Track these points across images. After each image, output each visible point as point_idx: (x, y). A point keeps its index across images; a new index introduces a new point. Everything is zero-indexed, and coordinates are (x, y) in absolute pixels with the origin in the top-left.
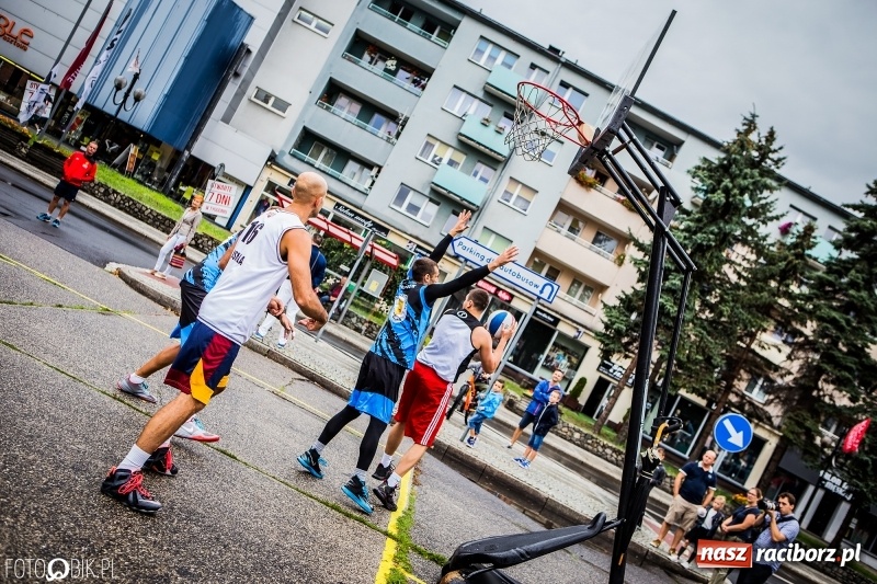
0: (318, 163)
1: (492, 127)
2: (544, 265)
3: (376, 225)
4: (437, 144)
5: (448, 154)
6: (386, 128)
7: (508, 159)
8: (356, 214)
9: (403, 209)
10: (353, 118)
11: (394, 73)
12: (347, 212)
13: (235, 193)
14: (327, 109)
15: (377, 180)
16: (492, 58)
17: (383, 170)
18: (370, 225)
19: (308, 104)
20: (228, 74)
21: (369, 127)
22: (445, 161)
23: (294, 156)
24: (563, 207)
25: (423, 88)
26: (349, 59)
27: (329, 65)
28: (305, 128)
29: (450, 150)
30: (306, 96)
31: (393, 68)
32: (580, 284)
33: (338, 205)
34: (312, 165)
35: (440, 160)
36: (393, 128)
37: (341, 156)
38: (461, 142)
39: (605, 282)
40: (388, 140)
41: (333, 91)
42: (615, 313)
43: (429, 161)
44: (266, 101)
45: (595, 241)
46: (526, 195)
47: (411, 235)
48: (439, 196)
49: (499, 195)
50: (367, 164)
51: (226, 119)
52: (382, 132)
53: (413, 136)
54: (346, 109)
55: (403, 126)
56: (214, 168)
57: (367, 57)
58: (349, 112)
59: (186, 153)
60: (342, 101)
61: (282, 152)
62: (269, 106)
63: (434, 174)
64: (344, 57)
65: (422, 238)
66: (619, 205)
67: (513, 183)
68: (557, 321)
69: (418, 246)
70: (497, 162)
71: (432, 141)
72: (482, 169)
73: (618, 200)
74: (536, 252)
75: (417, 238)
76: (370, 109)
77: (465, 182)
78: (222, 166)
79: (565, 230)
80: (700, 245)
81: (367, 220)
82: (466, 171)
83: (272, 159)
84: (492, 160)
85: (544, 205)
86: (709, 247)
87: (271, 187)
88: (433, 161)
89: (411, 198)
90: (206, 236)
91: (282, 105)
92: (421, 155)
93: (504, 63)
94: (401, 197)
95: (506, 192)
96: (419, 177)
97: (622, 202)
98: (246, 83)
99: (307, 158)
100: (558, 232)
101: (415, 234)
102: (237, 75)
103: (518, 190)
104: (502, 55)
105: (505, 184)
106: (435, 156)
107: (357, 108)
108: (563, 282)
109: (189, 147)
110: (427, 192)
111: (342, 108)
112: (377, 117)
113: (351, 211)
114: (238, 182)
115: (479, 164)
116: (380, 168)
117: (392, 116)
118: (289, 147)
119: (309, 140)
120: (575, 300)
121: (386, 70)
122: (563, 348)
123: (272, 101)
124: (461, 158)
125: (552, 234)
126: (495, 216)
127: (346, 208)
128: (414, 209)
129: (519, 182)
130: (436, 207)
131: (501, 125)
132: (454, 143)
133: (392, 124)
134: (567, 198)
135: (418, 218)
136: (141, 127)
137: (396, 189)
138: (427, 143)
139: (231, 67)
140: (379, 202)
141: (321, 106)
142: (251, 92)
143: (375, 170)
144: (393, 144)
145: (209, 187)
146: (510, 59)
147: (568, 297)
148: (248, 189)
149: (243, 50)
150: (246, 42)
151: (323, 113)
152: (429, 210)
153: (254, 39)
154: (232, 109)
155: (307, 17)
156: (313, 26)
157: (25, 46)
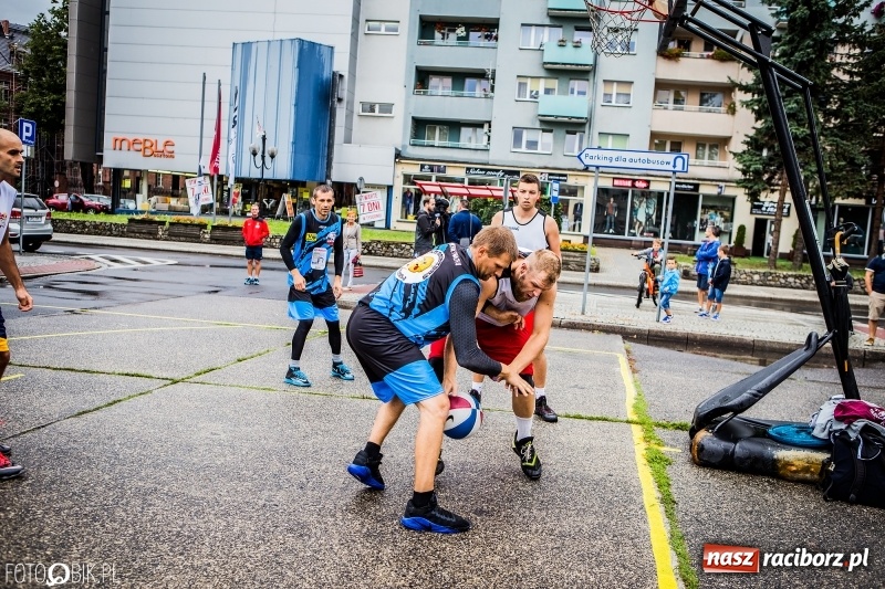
0: (437, 142)
1: (570, 45)
2: (665, 144)
3: (506, 172)
4: (529, 81)
5: (541, 85)
6: (480, 87)
7: (595, 66)
8: (487, 170)
9: (524, 149)
10: (449, 91)
11: (467, 38)
12: (478, 172)
13: (381, 196)
14: (425, 93)
15: (491, 134)
17: (492, 124)
18: (502, 174)
19: (407, 97)
20: (333, 102)
21: (466, 93)
22: (542, 92)
23: (414, 145)
24: (661, 85)
25: (496, 38)
26: (426, 44)
27: (410, 56)
28: (413, 118)
29: (542, 81)
30: (403, 90)
31: (464, 34)
32: (704, 146)
33: (468, 169)
34: (433, 146)
35: (537, 93)
36: (486, 84)
37: (454, 127)
38: (548, 70)
39: (729, 135)
40: (486, 97)
41: (423, 77)
42: (746, 157)
43: (528, 98)
44: (373, 111)
45: (702, 102)
46: (624, 90)
47: (540, 168)
48: (550, 124)
49: (600, 100)
50: (478, 125)
51: (348, 140)
52: (479, 92)
53: (505, 84)
54: (440, 87)
55: (493, 79)
56: (356, 184)
57: (438, 35)
58: (444, 88)
60: (434, 81)
61: (404, 147)
62: (377, 113)
63: (537, 108)
64: (420, 44)
65: (550, 166)
66: (710, 61)
67: (609, 85)
68: (696, 187)
69: (550, 174)
70: (587, 72)
71: (523, 80)
72: (576, 85)
73: (708, 57)
74: (654, 135)
75: (545, 168)
76: (459, 77)
77: (567, 102)
78: (361, 179)
79: (671, 105)
80: (802, 62)
81: (497, 171)
82: (563, 92)
83: (398, 156)
84: (581, 73)
85: (643, 91)
86: (811, 61)
87: (408, 179)
88: (532, 97)
89: (526, 136)
90: (373, 241)
91: (387, 108)
92: (519, 96)
94: (517, 139)
95: (605, 95)
96: (525, 116)
97: (712, 57)
98: (351, 103)
99: (426, 142)
100: (666, 109)
101: (542, 165)
102: (340, 100)
103: (615, 89)
105: (601, 88)
106: (532, 92)
107: (448, 81)
108: (689, 150)
109: (328, 176)
110: (538, 125)
111: (437, 87)
112: (468, 81)
113: (481, 170)
114: (379, 187)
115: (572, 82)
116: (489, 122)
117: (480, 75)
118: (408, 139)
119: (421, 126)
120: (706, 161)
121: (459, 38)
122: (712, 207)
123: (377, 108)
124: (554, 83)
125: (660, 113)
126: (605, 120)
127: (476, 169)
128: (532, 144)
129: (612, 82)
130: (550, 135)
131: (576, 39)
132: (543, 73)
133: (484, 82)
134: (660, 76)
135: (539, 150)
136: (284, 178)
137: (510, 135)
138: (520, 84)
139: (333, 96)
140: (501, 151)
141: (418, 94)
142: (358, 108)
143: (486, 126)
144: (492, 98)
145: (358, 201)
147: (698, 162)
148: (390, 188)
149: (337, 78)
150: (335, 69)
151: (422, 99)
152: (546, 140)
153: (340, 64)
154: (349, 129)
155: (374, 25)
156: (383, 31)
157: (171, 155)
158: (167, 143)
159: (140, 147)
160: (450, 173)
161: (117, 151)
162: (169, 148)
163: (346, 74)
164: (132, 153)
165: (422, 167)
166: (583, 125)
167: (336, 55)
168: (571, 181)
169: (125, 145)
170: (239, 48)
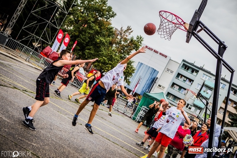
0: (170, 99)
1: (206, 92)
6: (184, 91)
9: (188, 108)
10: (177, 90)
11: (185, 81)
16: (206, 78)
19: (169, 88)
21: (180, 92)
22: (196, 99)
25: (192, 84)
26: (177, 79)
27: (173, 80)
28: (168, 92)
30: (168, 86)
31: (185, 80)
32: (226, 124)
37: (175, 97)
40: (185, 94)
41: (173, 84)
43: (193, 99)
47: (189, 114)
48: (195, 106)
51: (153, 91)
52: (183, 93)
57: (180, 77)
60: (175, 86)
62: (161, 88)
63: (194, 102)
64: (176, 78)
66: (233, 108)
67: (210, 103)
69: (191, 116)
72: (204, 100)
75: (191, 114)
76: (181, 88)
79: (222, 113)
89: (189, 106)
91: (164, 88)
93: (208, 79)
94: (187, 106)
95: (209, 105)
96: (191, 102)
99: (168, 98)
101: (190, 113)
102: (156, 83)
103: (211, 105)
104: (208, 77)
107: (178, 87)
110: (193, 105)
111: (175, 88)
112: (182, 89)
117: (185, 89)
119: (169, 94)
121: (184, 80)
123: (161, 87)
128: (190, 108)
130: (194, 108)
131: (208, 92)
134: (222, 106)
135: (191, 110)
136: (138, 93)
138: (193, 95)
141: (171, 88)
146: (210, 78)
149: (157, 78)
151: (171, 89)
152: (193, 108)
153: (158, 76)
154: (154, 88)
155: (168, 70)
156: (169, 72)
163: (159, 78)
166: (202, 109)
167: (158, 74)
168: (195, 119)
170: (140, 63)
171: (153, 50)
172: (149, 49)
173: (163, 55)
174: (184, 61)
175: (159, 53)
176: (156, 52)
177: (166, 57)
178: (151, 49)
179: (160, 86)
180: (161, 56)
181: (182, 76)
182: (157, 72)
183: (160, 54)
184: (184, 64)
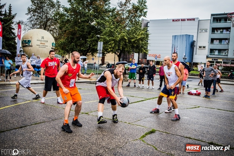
3: (232, 60)
8: (227, 60)
10: (218, 43)
11: (222, 32)
13: (203, 65)
14: (213, 44)
15: (228, 52)
19: (209, 46)
20: (193, 47)
23: (210, 55)
25: (230, 31)
26: (213, 34)
27: (210, 36)
28: (210, 49)
30: (208, 43)
33: (223, 60)
34: (214, 55)
36: (227, 41)
37: (220, 51)
40: (227, 44)
41: (212, 40)
44: (201, 48)
50: (225, 50)
51: (196, 54)
52: (225, 43)
54: (216, 42)
55: (229, 40)
56: (197, 63)
57: (216, 31)
59: (192, 62)
60: (215, 41)
61: (208, 55)
62: (202, 48)
76: (221, 40)
81: (230, 60)
83: (207, 57)
91: (204, 47)
98: (197, 46)
102: (195, 46)
107: (218, 41)
109: (192, 61)
112: (223, 41)
114: (203, 63)
116: (228, 49)
117: (226, 39)
118: (209, 53)
119: (212, 51)
127: (225, 60)
137: (233, 52)
139: (193, 45)
140: (231, 56)
141: (212, 44)
144: (229, 44)
145: (198, 66)
149: (194, 41)
150: (194, 40)
153: (195, 39)
154: (196, 52)
155: (202, 30)
156: (204, 31)
157: (160, 57)
158: (159, 55)
159: (154, 56)
160: (219, 60)
161: (150, 57)
162: (160, 56)
163: (196, 41)
164: (152, 57)
165: (212, 59)
167: (194, 37)
169: (151, 55)
170: (174, 36)
171: (180, 20)
172: (176, 21)
173: (190, 20)
174: (212, 15)
175: (186, 20)
176: (183, 21)
177: (194, 19)
178: (178, 20)
179: (200, 47)
180: (189, 21)
181: (217, 29)
182: (192, 36)
183: (188, 20)
184: (214, 18)
